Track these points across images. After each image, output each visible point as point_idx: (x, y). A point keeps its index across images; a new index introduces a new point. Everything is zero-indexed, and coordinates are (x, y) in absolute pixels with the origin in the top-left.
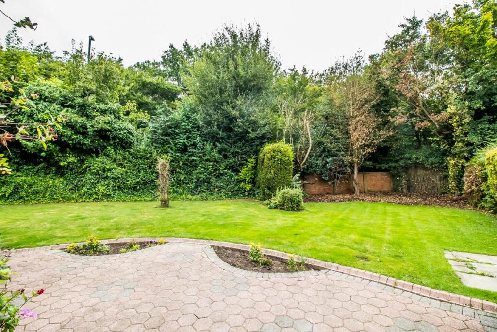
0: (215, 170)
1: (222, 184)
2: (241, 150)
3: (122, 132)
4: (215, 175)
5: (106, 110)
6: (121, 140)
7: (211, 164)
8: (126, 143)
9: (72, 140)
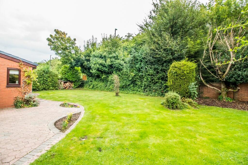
0: (152, 80)
1: (157, 88)
2: (166, 68)
3: (117, 65)
4: (153, 83)
5: (111, 57)
6: (117, 68)
7: (150, 76)
8: (119, 69)
9: (102, 69)
